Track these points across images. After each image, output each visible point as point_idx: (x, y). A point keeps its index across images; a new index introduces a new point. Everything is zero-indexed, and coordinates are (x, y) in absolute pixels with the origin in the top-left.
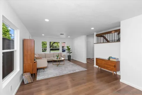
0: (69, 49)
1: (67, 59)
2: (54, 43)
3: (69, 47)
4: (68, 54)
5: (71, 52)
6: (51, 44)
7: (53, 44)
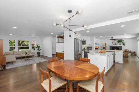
0: (38, 47)
1: (37, 55)
2: (23, 41)
3: (38, 46)
4: (38, 51)
5: (41, 50)
6: (21, 42)
7: (22, 43)
